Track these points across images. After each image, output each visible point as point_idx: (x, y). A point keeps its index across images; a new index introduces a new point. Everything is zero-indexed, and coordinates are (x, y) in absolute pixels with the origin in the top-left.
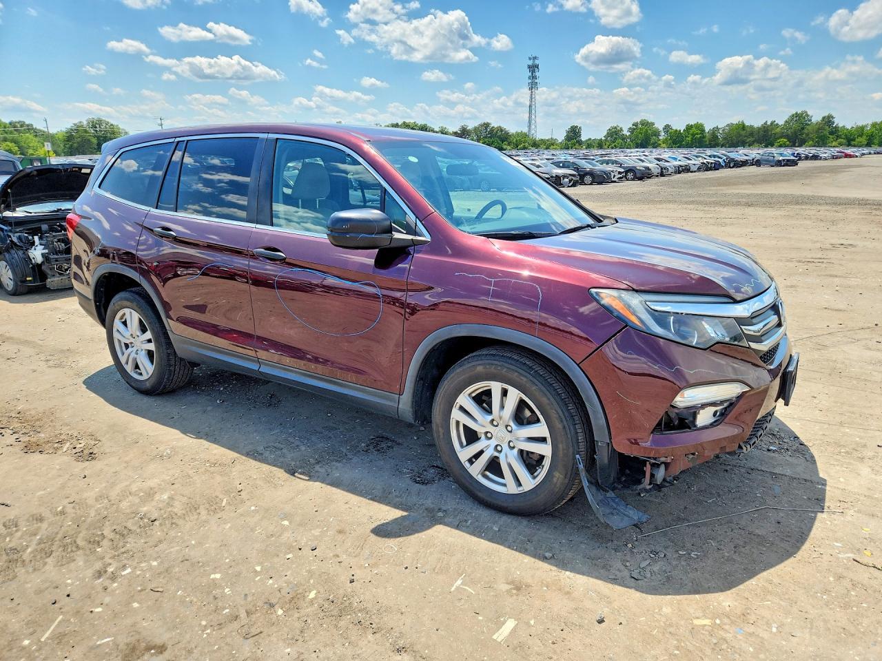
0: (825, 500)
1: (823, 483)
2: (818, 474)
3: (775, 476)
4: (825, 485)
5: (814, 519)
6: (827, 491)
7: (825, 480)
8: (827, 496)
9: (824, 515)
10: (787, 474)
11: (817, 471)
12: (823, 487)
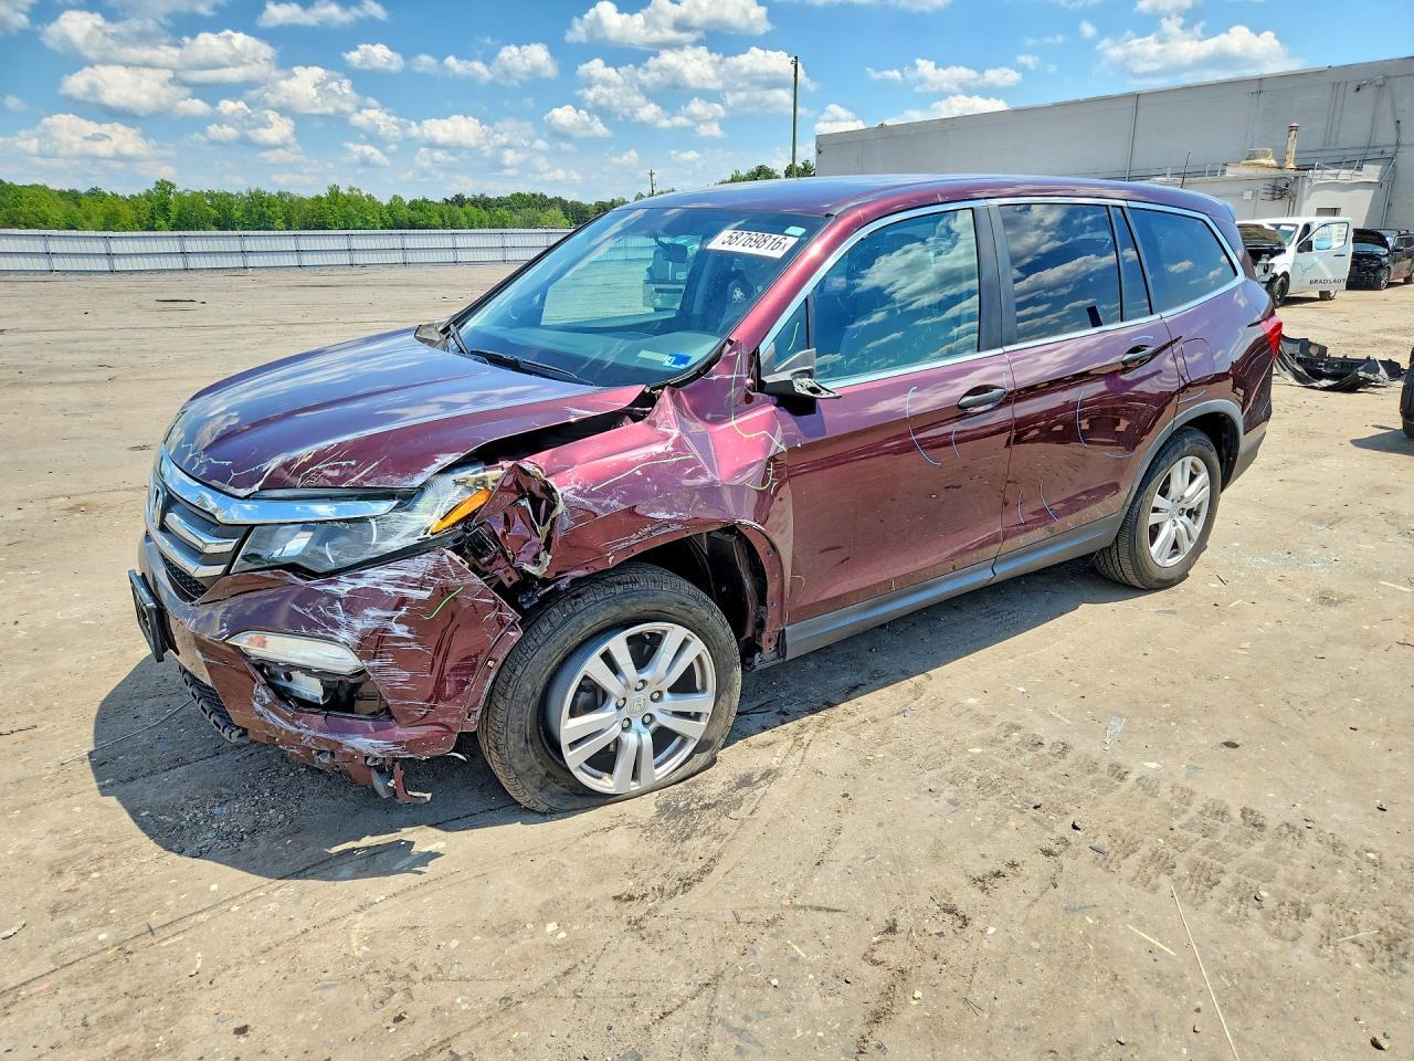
0: (93, 768)
1: (104, 790)
2: (119, 799)
3: (179, 762)
4: (101, 788)
5: (97, 739)
6: (94, 780)
7: (103, 795)
8: (92, 774)
9: (85, 752)
10: (164, 774)
11: (123, 804)
12: (102, 784)
